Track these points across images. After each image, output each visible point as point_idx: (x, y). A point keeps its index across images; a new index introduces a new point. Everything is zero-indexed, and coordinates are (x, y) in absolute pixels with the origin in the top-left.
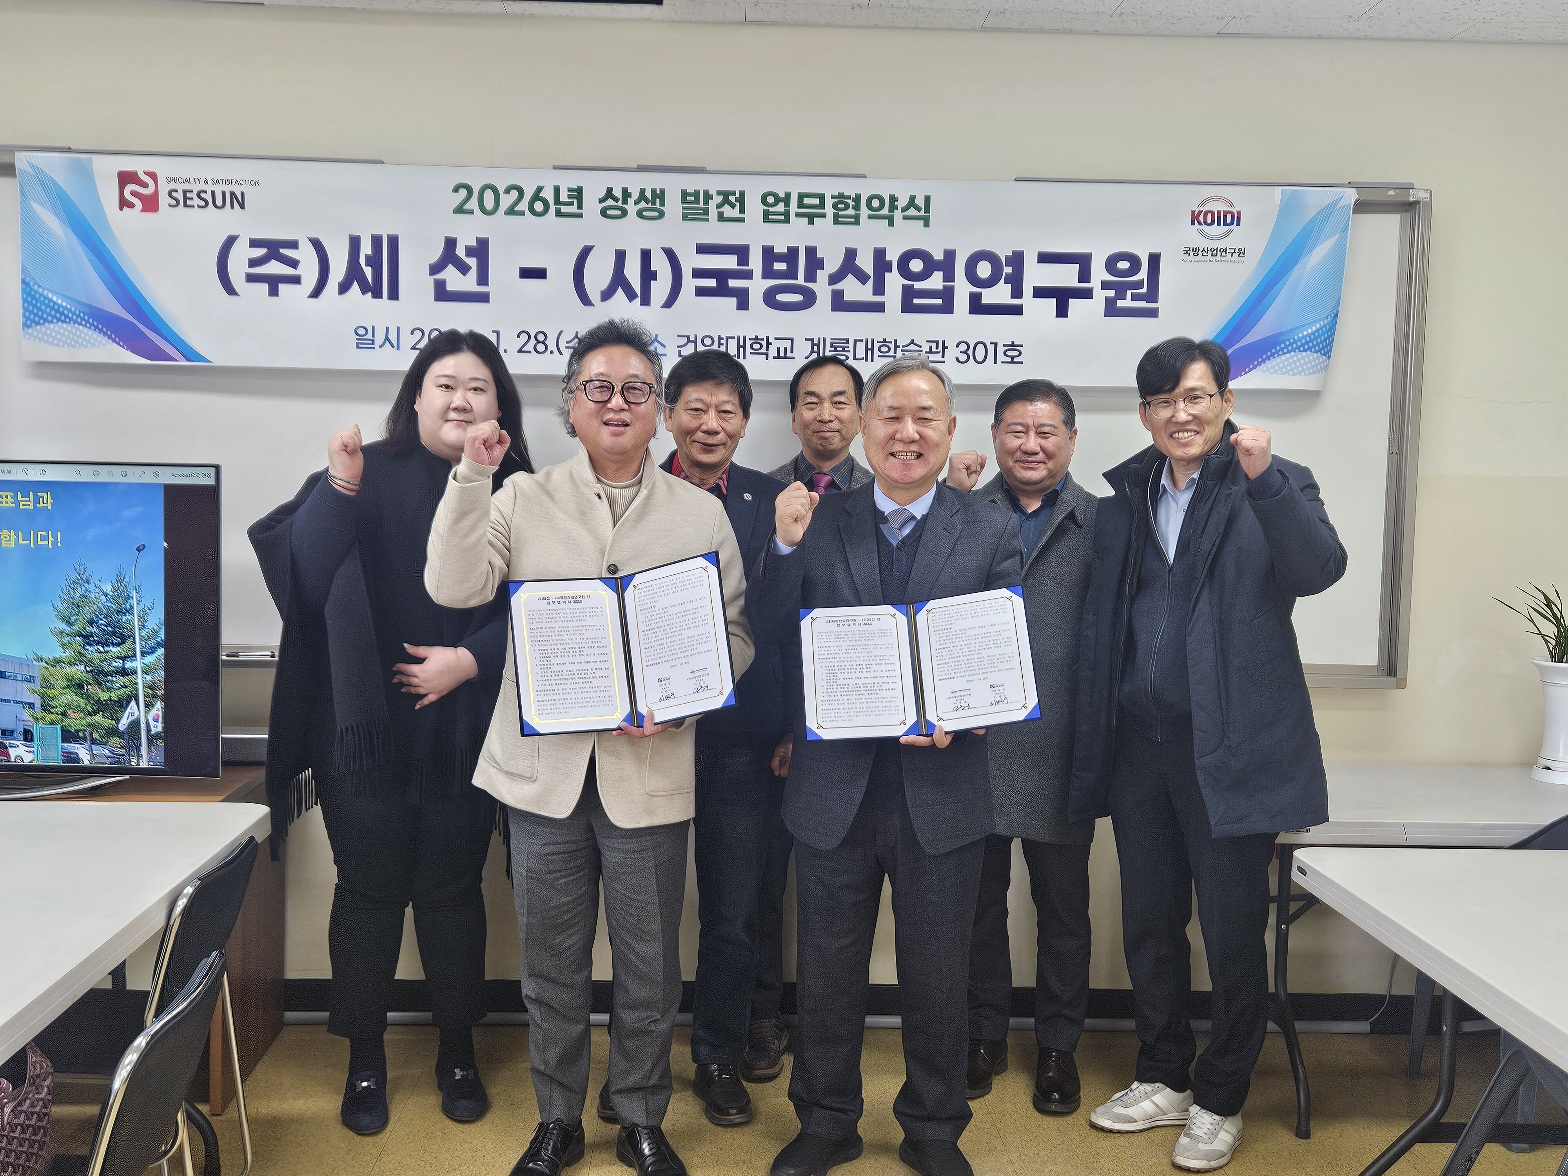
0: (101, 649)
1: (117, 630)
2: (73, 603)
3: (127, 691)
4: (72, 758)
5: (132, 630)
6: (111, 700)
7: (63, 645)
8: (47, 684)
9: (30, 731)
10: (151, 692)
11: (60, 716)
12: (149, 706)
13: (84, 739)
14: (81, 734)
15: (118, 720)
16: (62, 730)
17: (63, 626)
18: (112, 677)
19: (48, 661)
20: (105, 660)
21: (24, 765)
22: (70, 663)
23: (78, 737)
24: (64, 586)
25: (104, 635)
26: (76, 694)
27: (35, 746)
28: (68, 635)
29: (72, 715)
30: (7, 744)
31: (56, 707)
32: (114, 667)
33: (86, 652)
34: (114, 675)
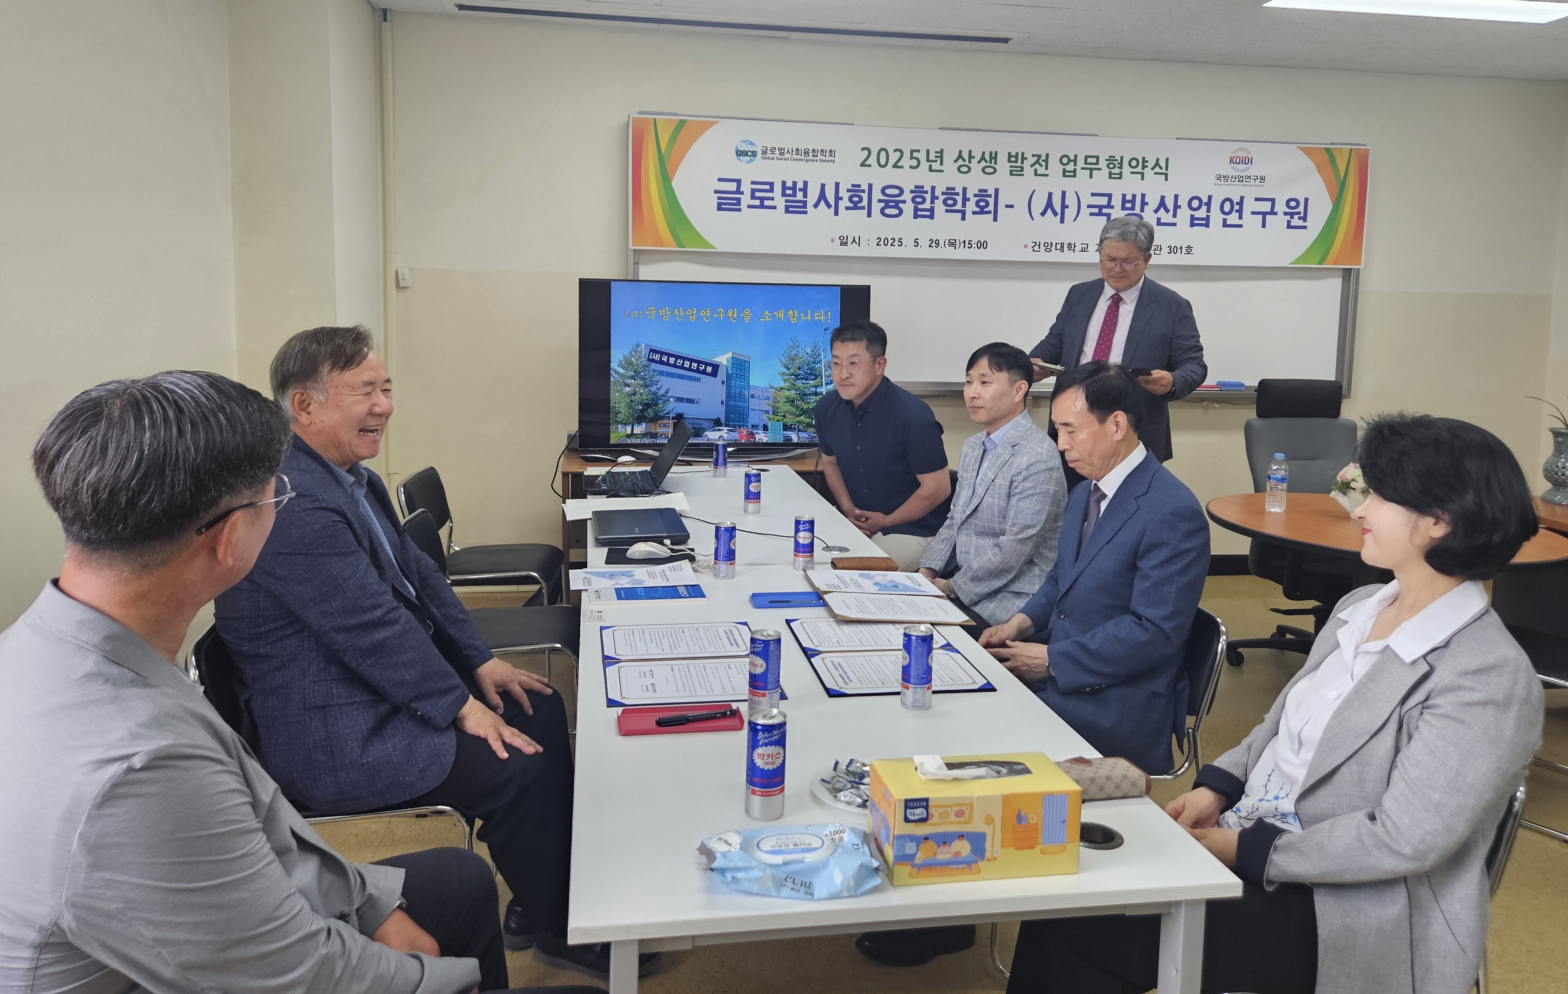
0: (804, 382)
1: (813, 372)
2: (790, 358)
4: (788, 440)
5: (821, 372)
7: (784, 380)
8: (775, 400)
9: (766, 425)
11: (782, 418)
13: (795, 429)
14: (793, 427)
16: (783, 425)
17: (785, 370)
19: (777, 389)
20: (806, 387)
21: (763, 443)
22: (788, 390)
23: (791, 428)
24: (785, 349)
25: (806, 374)
26: (791, 406)
27: (769, 433)
28: (787, 375)
29: (789, 417)
30: (754, 433)
31: (781, 412)
32: (811, 391)
33: (796, 384)
34: (811, 395)
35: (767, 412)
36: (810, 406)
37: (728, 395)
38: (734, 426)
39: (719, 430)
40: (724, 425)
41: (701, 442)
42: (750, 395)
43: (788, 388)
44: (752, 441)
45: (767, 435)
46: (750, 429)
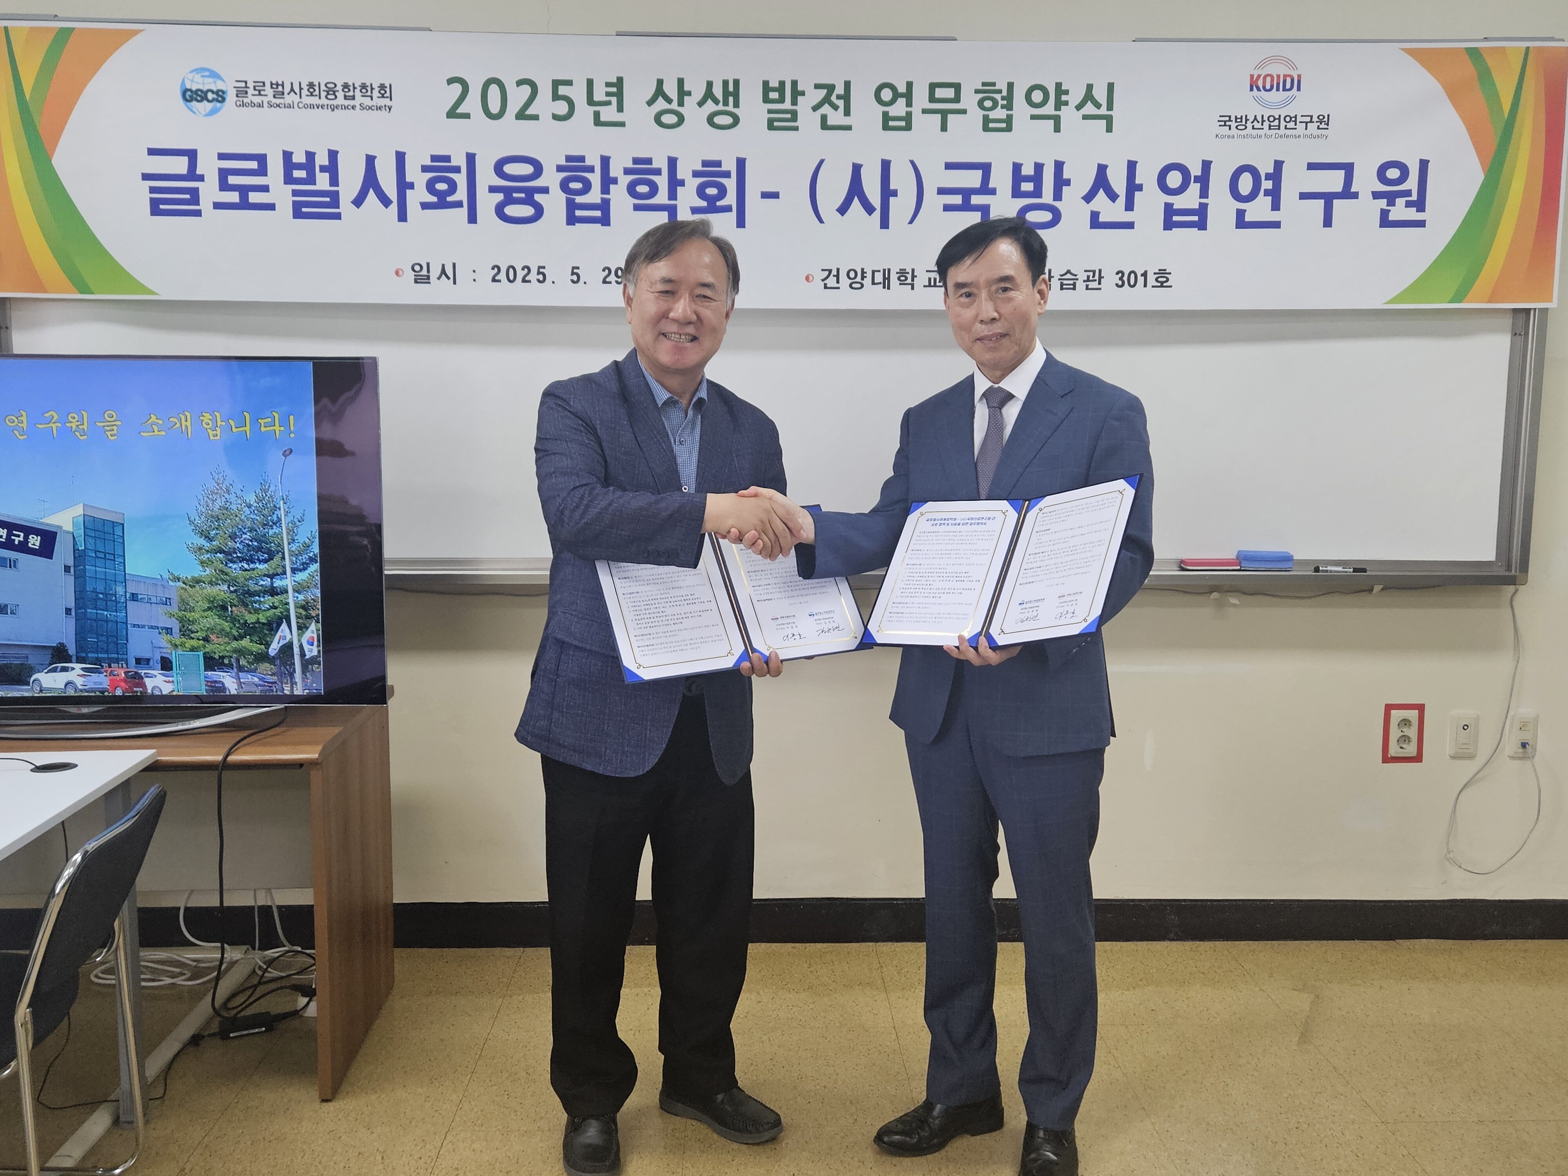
0: (246, 566)
1: (263, 544)
2: (212, 517)
3: (277, 612)
4: (217, 688)
5: (280, 545)
6: (259, 623)
7: (202, 563)
8: (185, 605)
9: (168, 658)
10: (304, 613)
11: (201, 642)
12: (302, 628)
13: (230, 666)
14: (226, 661)
15: (268, 645)
16: (205, 658)
17: (202, 542)
18: (259, 597)
19: (186, 582)
20: (251, 578)
21: (163, 696)
22: (211, 583)
23: (223, 664)
24: (201, 497)
25: (248, 550)
26: (219, 617)
27: (175, 675)
28: (208, 551)
29: (216, 640)
30: (142, 674)
31: (197, 632)
32: (262, 586)
33: (229, 570)
34: (262, 595)
35: (169, 631)
36: (260, 616)
37: (80, 596)
38: (97, 661)
39: (64, 669)
40: (74, 659)
41: (26, 694)
42: (128, 596)
43: (211, 580)
44: (137, 692)
45: (171, 679)
46: (133, 668)
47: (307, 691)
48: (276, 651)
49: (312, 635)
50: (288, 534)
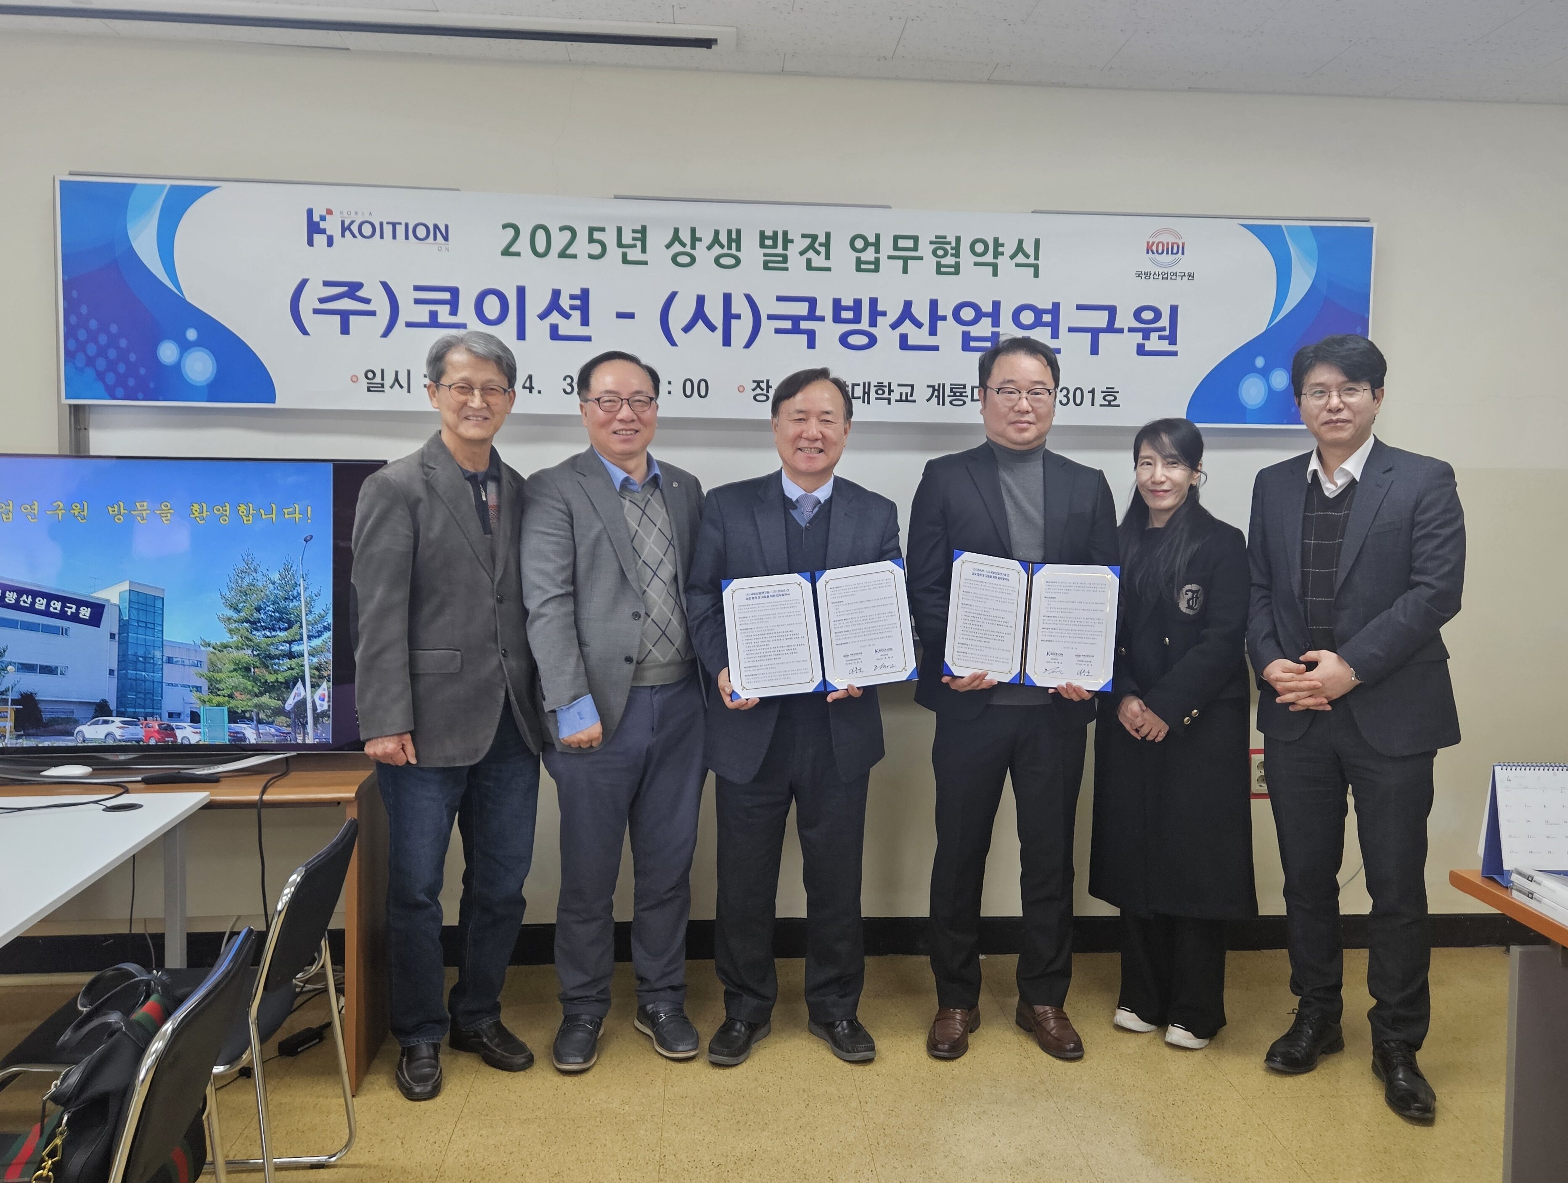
0: (268, 634)
1: (284, 615)
2: (241, 592)
3: (294, 673)
4: (238, 738)
5: (299, 616)
6: (278, 682)
7: (230, 631)
8: (214, 668)
9: (197, 713)
10: (317, 673)
11: (227, 698)
12: (315, 686)
13: (251, 719)
14: (247, 715)
15: (284, 701)
16: (229, 711)
17: (231, 613)
18: (279, 660)
19: (216, 647)
20: (272, 644)
21: (191, 745)
22: (237, 648)
23: (245, 717)
24: (231, 575)
25: (271, 621)
26: (243, 677)
27: (202, 727)
28: (235, 621)
29: (239, 697)
30: (174, 727)
31: (223, 690)
32: (281, 650)
33: (253, 637)
34: (281, 658)
35: (198, 689)
36: (279, 676)
37: (123, 659)
38: (135, 716)
39: (106, 722)
40: (114, 713)
41: (70, 744)
42: (165, 658)
43: (238, 646)
44: (168, 741)
45: (198, 730)
46: (166, 721)
47: (318, 740)
48: (291, 707)
49: (324, 692)
50: (306, 606)
